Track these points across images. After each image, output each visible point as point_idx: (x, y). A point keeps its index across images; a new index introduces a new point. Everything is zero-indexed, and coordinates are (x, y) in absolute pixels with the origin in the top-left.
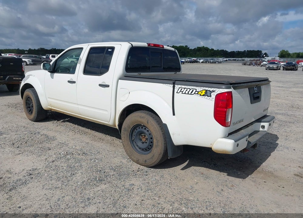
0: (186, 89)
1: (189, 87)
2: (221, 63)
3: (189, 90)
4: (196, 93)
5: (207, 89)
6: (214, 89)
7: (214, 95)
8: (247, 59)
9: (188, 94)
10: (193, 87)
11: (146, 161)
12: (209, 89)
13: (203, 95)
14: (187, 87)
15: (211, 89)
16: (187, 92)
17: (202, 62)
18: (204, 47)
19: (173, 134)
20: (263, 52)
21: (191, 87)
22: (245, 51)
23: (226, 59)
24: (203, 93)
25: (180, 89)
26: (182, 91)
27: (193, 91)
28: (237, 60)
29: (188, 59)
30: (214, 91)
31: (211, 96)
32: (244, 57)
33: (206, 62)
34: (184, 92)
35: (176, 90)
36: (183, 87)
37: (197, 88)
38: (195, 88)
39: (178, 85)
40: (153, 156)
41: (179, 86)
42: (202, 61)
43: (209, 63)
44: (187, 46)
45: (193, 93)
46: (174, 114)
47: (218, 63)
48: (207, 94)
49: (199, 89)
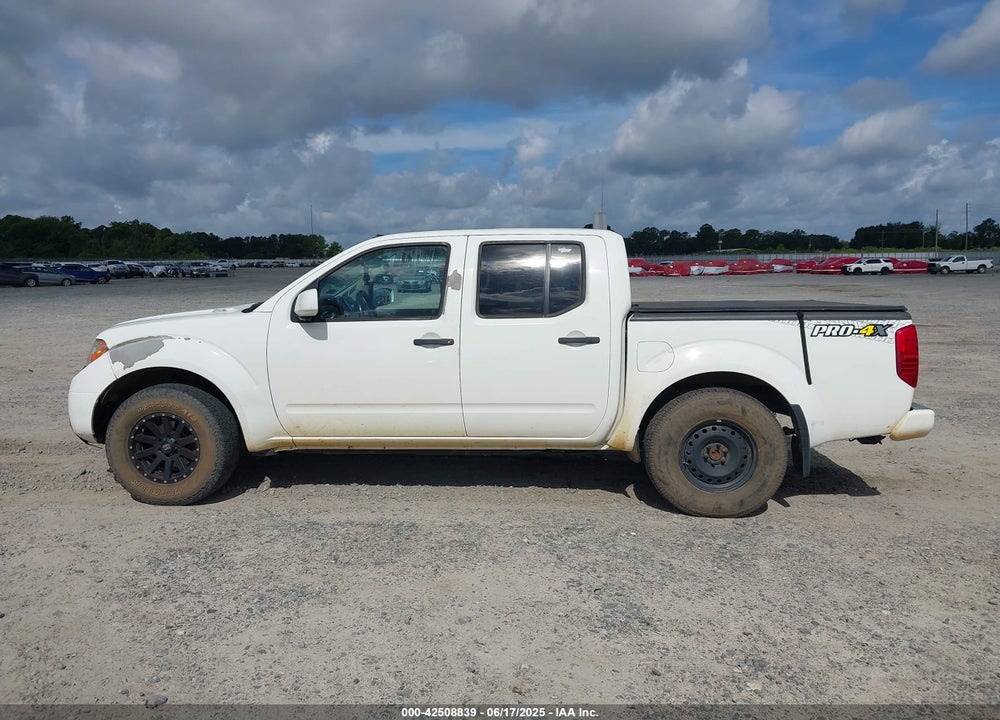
0: (831, 328)
1: (837, 322)
2: (226, 275)
3: (837, 328)
4: (856, 331)
5: (875, 322)
6: (890, 322)
7: (891, 333)
8: (291, 261)
9: (838, 335)
10: (846, 322)
11: (742, 502)
12: (880, 322)
13: (871, 335)
14: (832, 322)
15: (885, 323)
16: (834, 333)
17: (162, 275)
18: (136, 222)
19: (813, 425)
20: (329, 240)
21: (841, 322)
22: (275, 236)
23: (231, 264)
24: (871, 330)
25: (818, 328)
26: (823, 331)
27: (847, 329)
28: (265, 266)
29: (110, 263)
30: (890, 325)
31: (886, 335)
32: (278, 257)
33: (175, 273)
34: (828, 333)
35: (808, 332)
36: (823, 322)
37: (855, 323)
38: (850, 322)
39: (810, 319)
40: (764, 484)
41: (815, 322)
42: (158, 269)
43: (184, 276)
44: (69, 218)
45: (849, 333)
46: (810, 382)
47: (218, 276)
48: (879, 332)
49: (859, 324)
